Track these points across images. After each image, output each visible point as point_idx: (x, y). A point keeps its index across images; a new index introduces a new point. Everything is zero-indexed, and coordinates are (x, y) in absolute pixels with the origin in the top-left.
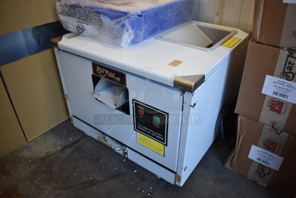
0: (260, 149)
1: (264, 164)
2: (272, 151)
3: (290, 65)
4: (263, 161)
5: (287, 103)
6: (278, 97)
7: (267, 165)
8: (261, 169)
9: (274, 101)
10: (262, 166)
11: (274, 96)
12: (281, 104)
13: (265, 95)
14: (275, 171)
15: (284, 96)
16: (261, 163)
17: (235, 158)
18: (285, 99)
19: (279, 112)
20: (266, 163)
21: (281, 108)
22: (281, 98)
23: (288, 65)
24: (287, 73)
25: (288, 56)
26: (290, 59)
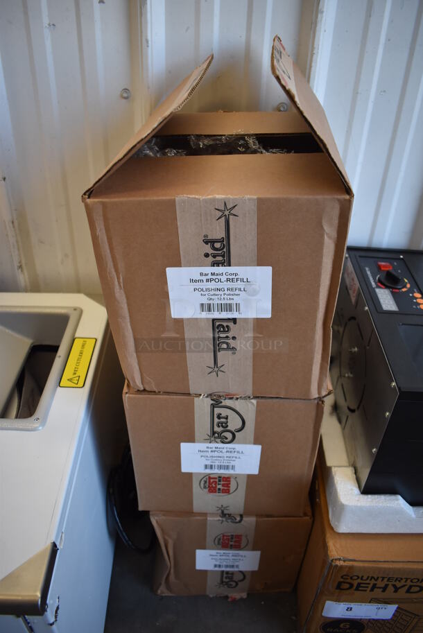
0: (214, 552)
1: (228, 569)
2: (237, 546)
3: (222, 420)
4: (227, 566)
5: (236, 477)
6: (216, 471)
7: (236, 569)
8: (227, 578)
9: (210, 478)
10: (227, 573)
11: (208, 471)
12: (226, 480)
13: (190, 475)
14: (253, 572)
15: (227, 467)
16: (223, 569)
17: (172, 577)
18: (231, 472)
19: (227, 491)
20: (233, 566)
21: (228, 485)
22: (222, 471)
23: (216, 420)
24: (220, 434)
25: (213, 406)
26: (217, 411)
